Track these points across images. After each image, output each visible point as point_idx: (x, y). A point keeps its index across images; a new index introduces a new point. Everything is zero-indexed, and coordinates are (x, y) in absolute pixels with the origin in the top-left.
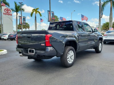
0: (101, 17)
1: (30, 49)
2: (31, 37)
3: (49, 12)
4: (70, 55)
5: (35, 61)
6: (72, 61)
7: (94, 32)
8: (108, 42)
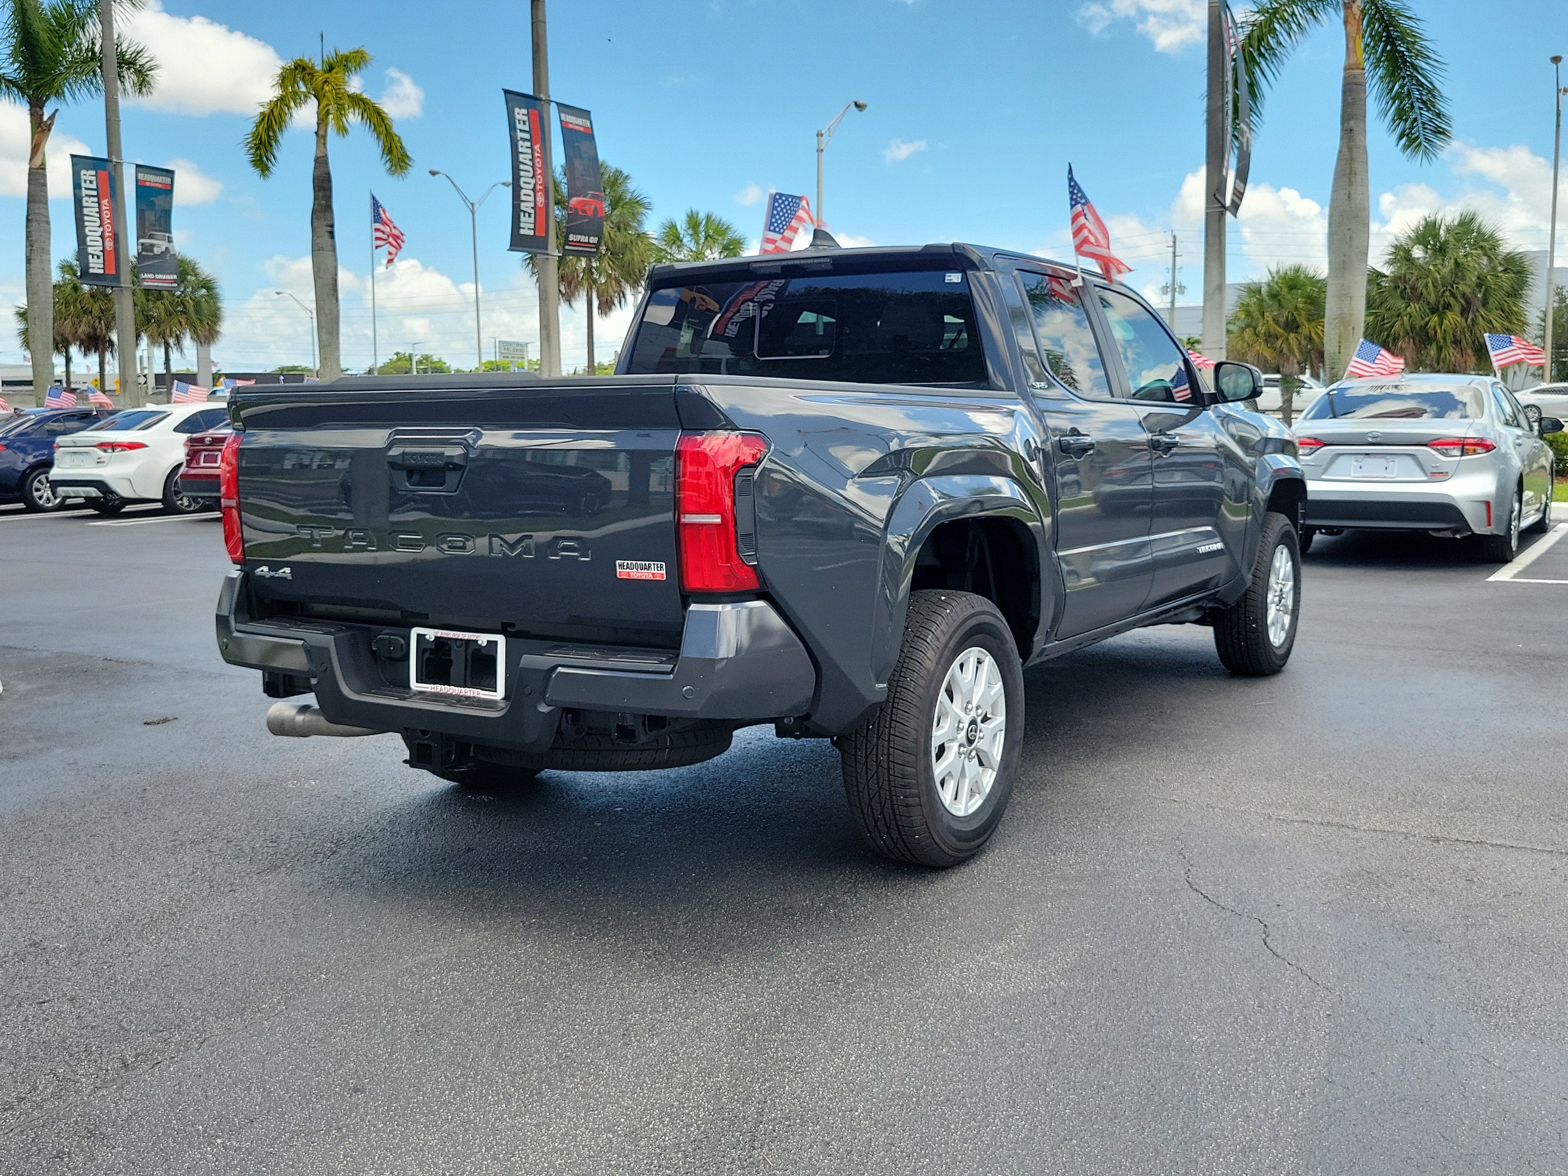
0: (1235, 206)
1: (431, 634)
2: (457, 467)
3: (521, 113)
4: (956, 707)
5: (448, 794)
6: (988, 779)
7: (1219, 397)
8: (1330, 531)
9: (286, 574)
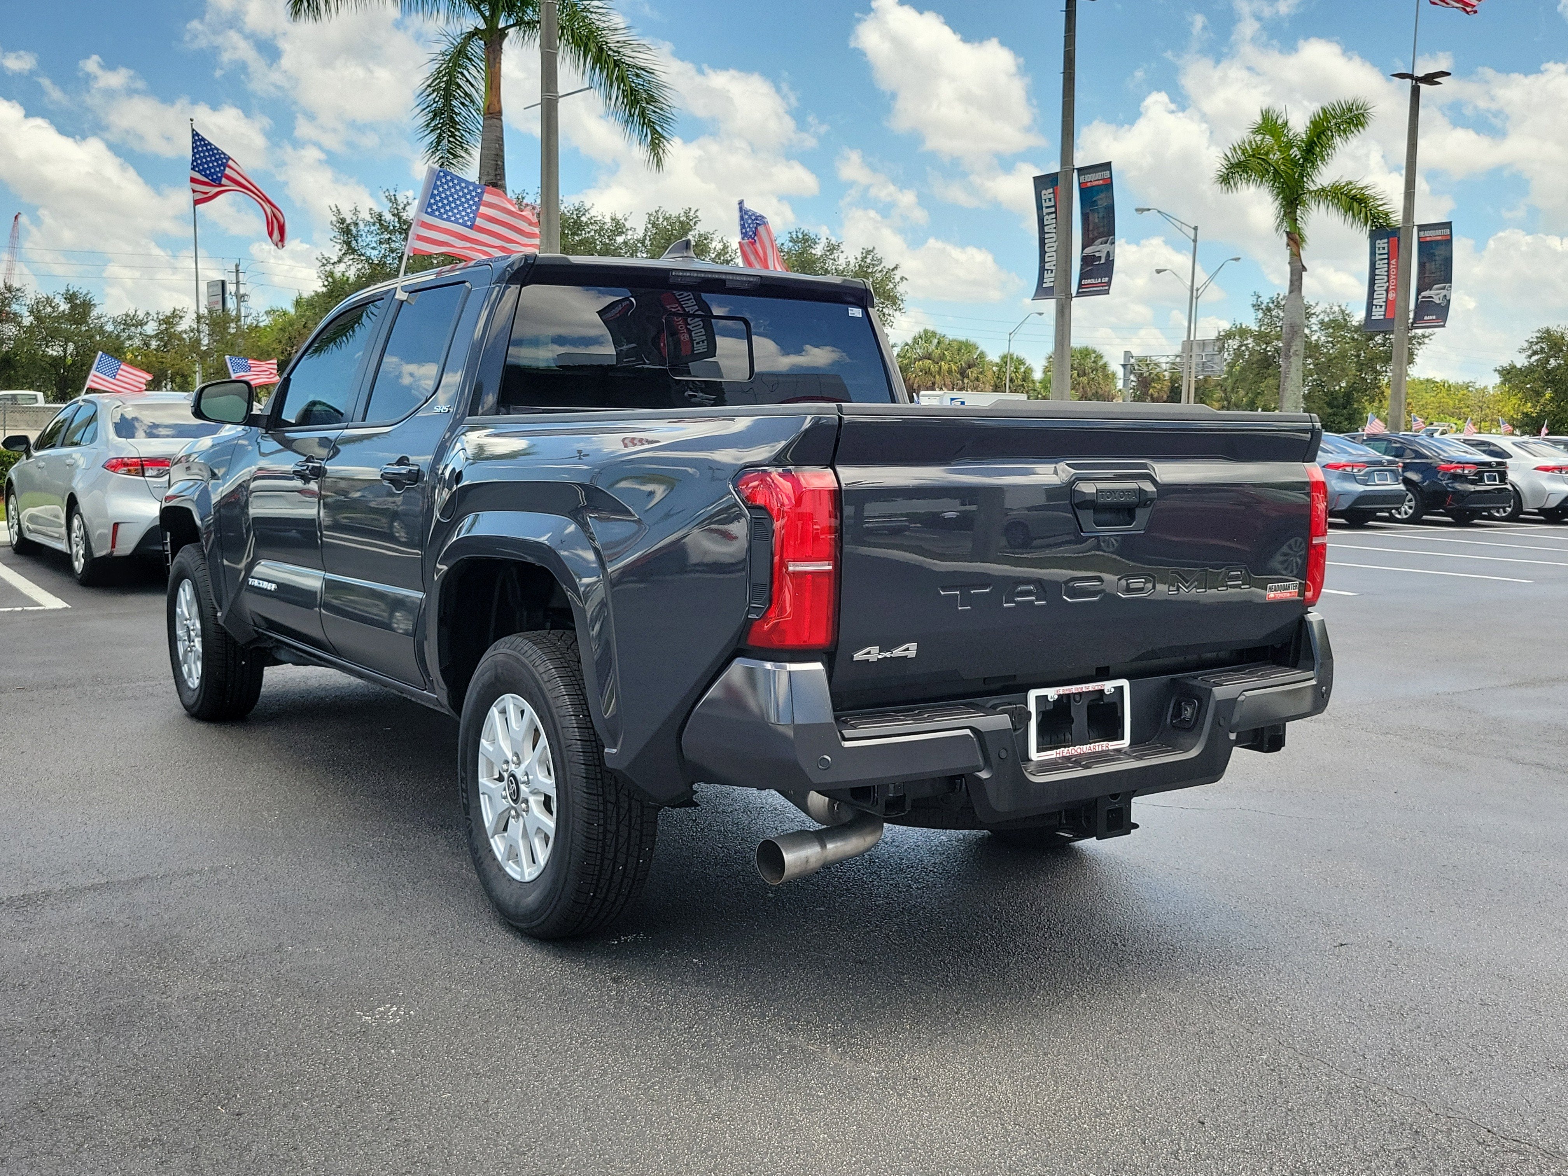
9: (911, 650)
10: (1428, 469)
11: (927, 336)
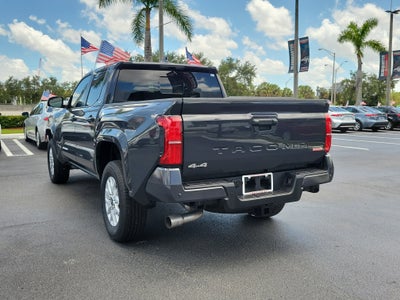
1: (249, 177)
9: (205, 165)
10: (395, 116)
11: (265, 83)
